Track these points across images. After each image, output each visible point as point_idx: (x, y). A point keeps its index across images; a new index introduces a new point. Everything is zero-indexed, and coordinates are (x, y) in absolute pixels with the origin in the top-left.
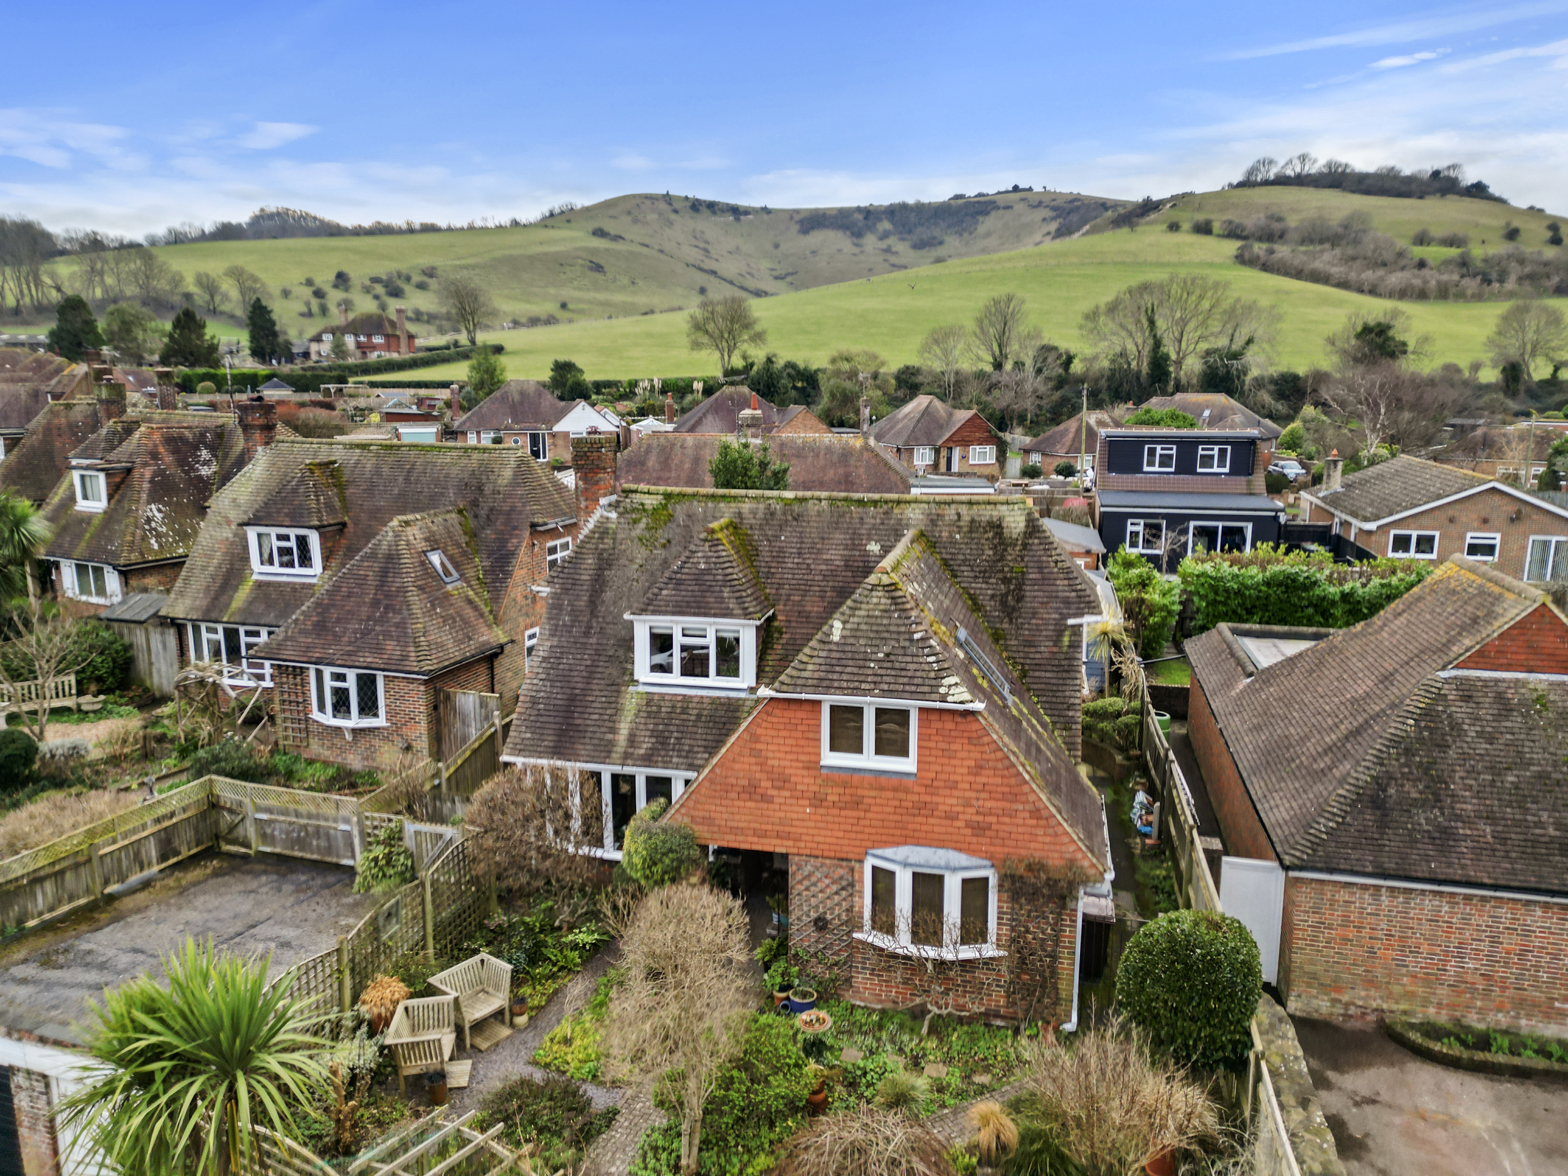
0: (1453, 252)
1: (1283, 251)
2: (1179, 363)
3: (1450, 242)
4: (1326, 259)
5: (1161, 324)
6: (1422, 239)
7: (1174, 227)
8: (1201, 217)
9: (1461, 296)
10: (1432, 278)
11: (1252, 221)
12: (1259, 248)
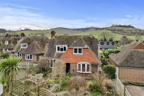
0: (131, 32)
1: (116, 32)
2: (107, 40)
3: (131, 31)
4: (120, 32)
5: (105, 36)
6: (128, 31)
7: (106, 30)
8: (108, 29)
9: (132, 35)
10: (129, 34)
11: (113, 29)
12: (114, 31)
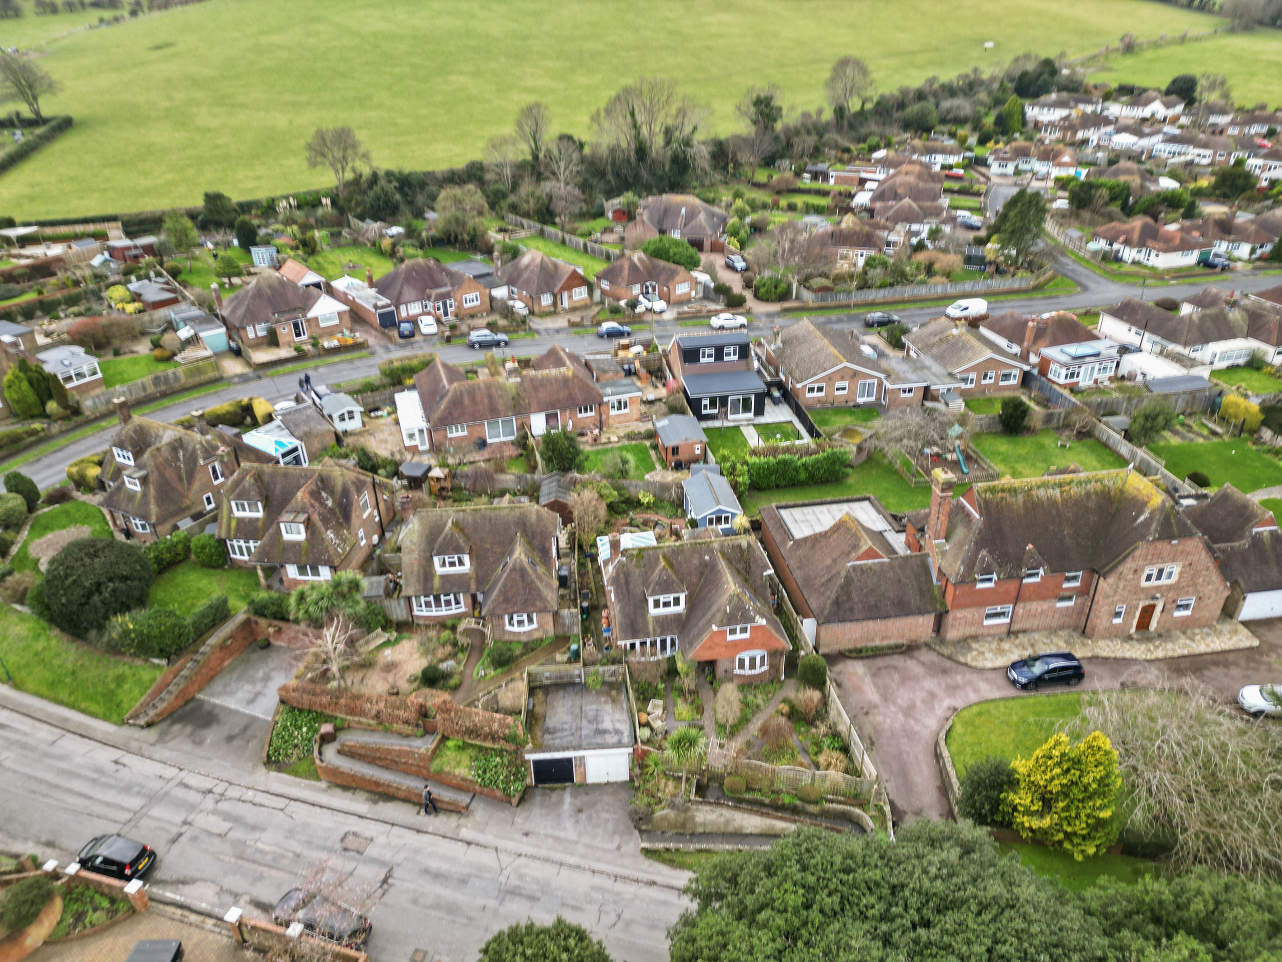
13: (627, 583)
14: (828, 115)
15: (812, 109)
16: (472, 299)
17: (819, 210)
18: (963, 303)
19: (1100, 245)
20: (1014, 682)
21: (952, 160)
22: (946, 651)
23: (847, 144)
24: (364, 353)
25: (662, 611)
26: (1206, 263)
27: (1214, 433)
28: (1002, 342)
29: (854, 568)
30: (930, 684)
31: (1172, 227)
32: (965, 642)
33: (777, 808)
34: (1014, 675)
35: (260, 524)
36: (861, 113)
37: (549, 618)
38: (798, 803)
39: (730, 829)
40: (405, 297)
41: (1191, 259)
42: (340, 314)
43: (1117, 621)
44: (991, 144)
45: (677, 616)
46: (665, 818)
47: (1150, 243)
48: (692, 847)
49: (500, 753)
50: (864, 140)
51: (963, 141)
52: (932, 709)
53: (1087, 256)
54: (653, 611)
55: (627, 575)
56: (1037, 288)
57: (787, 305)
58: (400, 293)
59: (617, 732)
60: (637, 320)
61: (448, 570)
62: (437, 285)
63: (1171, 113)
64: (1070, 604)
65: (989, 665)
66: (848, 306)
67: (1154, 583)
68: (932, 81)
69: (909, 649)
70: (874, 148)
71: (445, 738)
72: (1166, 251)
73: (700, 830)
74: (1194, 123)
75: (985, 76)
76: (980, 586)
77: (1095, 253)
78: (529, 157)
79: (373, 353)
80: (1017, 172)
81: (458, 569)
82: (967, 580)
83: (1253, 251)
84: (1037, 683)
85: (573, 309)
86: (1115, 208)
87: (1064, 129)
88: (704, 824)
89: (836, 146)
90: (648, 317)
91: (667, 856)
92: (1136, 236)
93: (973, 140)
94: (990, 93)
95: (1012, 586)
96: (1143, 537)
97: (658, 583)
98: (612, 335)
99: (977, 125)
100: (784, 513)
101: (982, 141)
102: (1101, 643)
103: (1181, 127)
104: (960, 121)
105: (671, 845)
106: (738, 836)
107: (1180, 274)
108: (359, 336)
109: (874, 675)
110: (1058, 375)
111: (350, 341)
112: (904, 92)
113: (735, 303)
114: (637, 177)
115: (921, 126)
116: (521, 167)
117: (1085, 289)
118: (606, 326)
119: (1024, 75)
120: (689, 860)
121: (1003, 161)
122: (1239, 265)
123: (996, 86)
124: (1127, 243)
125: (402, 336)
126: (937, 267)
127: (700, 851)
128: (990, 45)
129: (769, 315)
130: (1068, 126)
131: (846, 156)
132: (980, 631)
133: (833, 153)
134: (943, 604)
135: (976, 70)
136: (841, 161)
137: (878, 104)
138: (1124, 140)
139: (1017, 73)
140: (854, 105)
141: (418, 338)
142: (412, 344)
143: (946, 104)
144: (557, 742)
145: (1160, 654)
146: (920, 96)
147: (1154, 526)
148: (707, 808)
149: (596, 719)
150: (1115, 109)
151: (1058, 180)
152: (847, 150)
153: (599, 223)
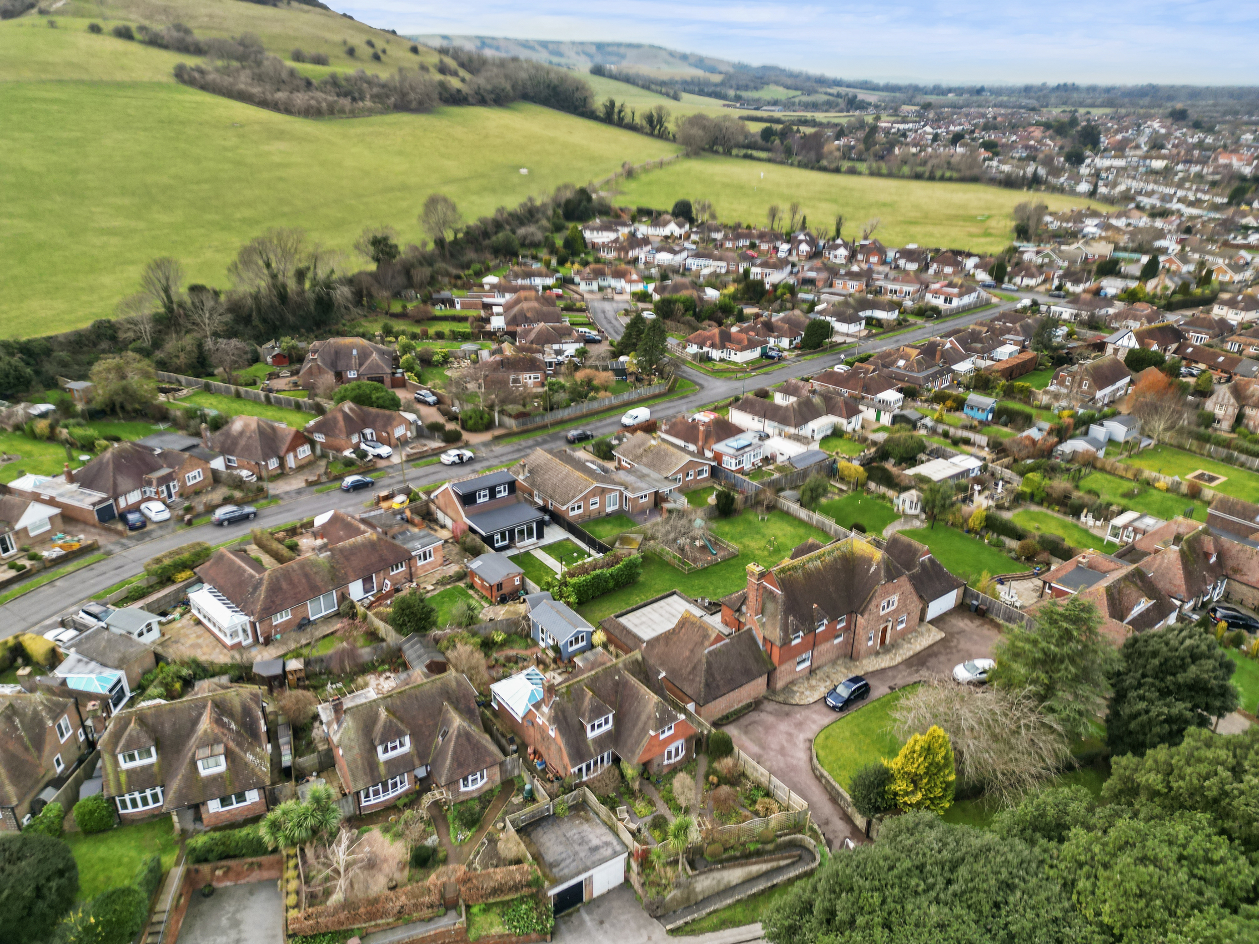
13: (565, 718)
14: (431, 246)
15: (418, 244)
16: (194, 476)
17: (465, 337)
18: (634, 412)
19: (693, 349)
20: (834, 708)
21: (550, 281)
22: (781, 699)
23: (454, 271)
24: (97, 555)
25: (598, 732)
26: (764, 355)
27: (841, 490)
28: (681, 443)
29: (710, 653)
30: (784, 726)
31: (734, 329)
32: (788, 688)
33: (747, 857)
34: (831, 701)
35: (155, 769)
36: (456, 242)
37: (496, 769)
38: (759, 846)
39: (722, 887)
40: (122, 487)
41: (756, 353)
42: (51, 519)
43: (870, 643)
44: (568, 265)
45: (609, 734)
46: (673, 899)
47: (728, 344)
48: (704, 913)
49: (522, 900)
50: (467, 266)
51: (548, 264)
52: (795, 744)
53: (689, 359)
54: (591, 735)
55: (563, 711)
56: (671, 391)
57: (498, 432)
58: (115, 486)
59: (607, 844)
60: (370, 468)
61: (391, 754)
62: (153, 469)
63: (683, 231)
64: (841, 639)
65: (812, 700)
66: (544, 427)
67: (887, 611)
68: (501, 210)
69: (755, 705)
70: (480, 274)
71: (468, 907)
72: (742, 350)
73: (700, 897)
74: (703, 240)
75: (538, 203)
76: (794, 643)
77: (695, 356)
78: (162, 310)
79: (109, 553)
80: (601, 289)
81: (400, 751)
82: (786, 642)
83: (791, 343)
84: (847, 704)
85: (301, 468)
86: (689, 317)
87: (618, 250)
88: (703, 891)
89: (448, 274)
90: (381, 464)
91: (688, 929)
92: (717, 340)
93: (554, 262)
94: (548, 219)
95: (810, 637)
96: (878, 582)
97: (592, 711)
98: (357, 487)
99: (553, 251)
100: (623, 620)
101: (562, 262)
102: (865, 662)
103: (694, 243)
104: (536, 245)
105: (689, 919)
106: (729, 890)
107: (754, 366)
108: (84, 538)
109: (746, 732)
110: (729, 464)
111: (76, 546)
112: (483, 221)
113: (452, 439)
114: (282, 319)
115: (507, 252)
116: (157, 319)
117: (702, 387)
118: (349, 480)
119: (568, 202)
120: (705, 924)
121: (589, 281)
122: (785, 354)
123: (550, 212)
124: (713, 346)
125: (133, 528)
126: (596, 383)
127: (710, 914)
128: (524, 171)
129: (486, 444)
130: (621, 247)
131: (459, 282)
132: (795, 676)
133: (446, 280)
134: (772, 663)
135: (531, 199)
136: (455, 286)
137: (467, 234)
138: (664, 258)
139: (563, 200)
140: (449, 236)
141: (150, 527)
142: (149, 533)
143: (522, 231)
144: (566, 871)
145: (899, 659)
146: (498, 225)
147: (882, 573)
148: (702, 877)
149: (583, 841)
150: (643, 230)
151: (634, 295)
152: (458, 277)
153: (258, 370)
